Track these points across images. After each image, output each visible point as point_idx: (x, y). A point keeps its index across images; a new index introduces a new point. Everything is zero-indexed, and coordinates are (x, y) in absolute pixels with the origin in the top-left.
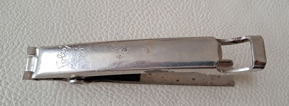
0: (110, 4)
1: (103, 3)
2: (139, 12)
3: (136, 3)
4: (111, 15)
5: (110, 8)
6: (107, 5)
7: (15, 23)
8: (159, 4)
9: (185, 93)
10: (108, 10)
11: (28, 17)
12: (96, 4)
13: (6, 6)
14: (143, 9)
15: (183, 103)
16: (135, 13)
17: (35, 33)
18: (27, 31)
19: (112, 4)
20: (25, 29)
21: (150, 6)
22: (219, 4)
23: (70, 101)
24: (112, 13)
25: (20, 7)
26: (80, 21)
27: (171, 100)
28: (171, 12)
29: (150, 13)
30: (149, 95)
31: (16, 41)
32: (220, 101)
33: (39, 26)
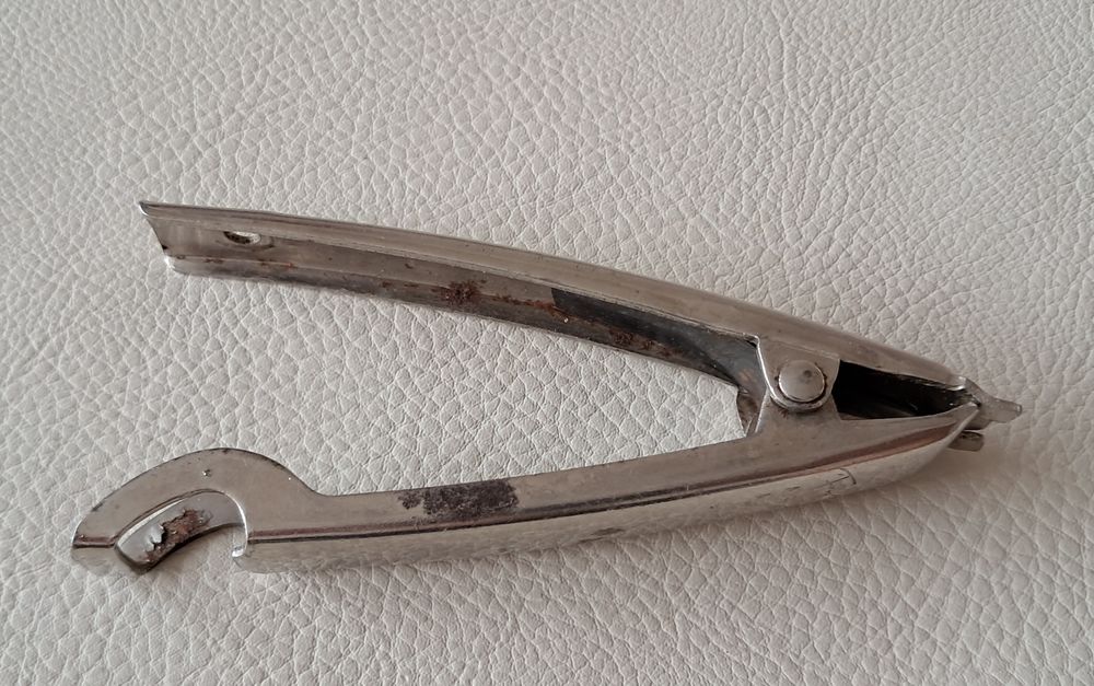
0: (414, 193)
1: (387, 187)
2: (535, 225)
3: (522, 187)
5: (411, 210)
6: (402, 196)
7: (39, 261)
8: (626, 190)
9: (711, 581)
11: (89, 242)
12: (359, 195)
13: (17, 200)
14: (550, 213)
15: (699, 624)
16: (514, 228)
17: (108, 304)
18: (78, 293)
19: (422, 193)
20: (74, 286)
21: (584, 200)
22: (908, 188)
23: (215, 578)
25: (67, 202)
27: (645, 608)
28: (677, 225)
29: (581, 228)
30: (546, 580)
31: (36, 330)
32: (881, 632)
33: (128, 275)
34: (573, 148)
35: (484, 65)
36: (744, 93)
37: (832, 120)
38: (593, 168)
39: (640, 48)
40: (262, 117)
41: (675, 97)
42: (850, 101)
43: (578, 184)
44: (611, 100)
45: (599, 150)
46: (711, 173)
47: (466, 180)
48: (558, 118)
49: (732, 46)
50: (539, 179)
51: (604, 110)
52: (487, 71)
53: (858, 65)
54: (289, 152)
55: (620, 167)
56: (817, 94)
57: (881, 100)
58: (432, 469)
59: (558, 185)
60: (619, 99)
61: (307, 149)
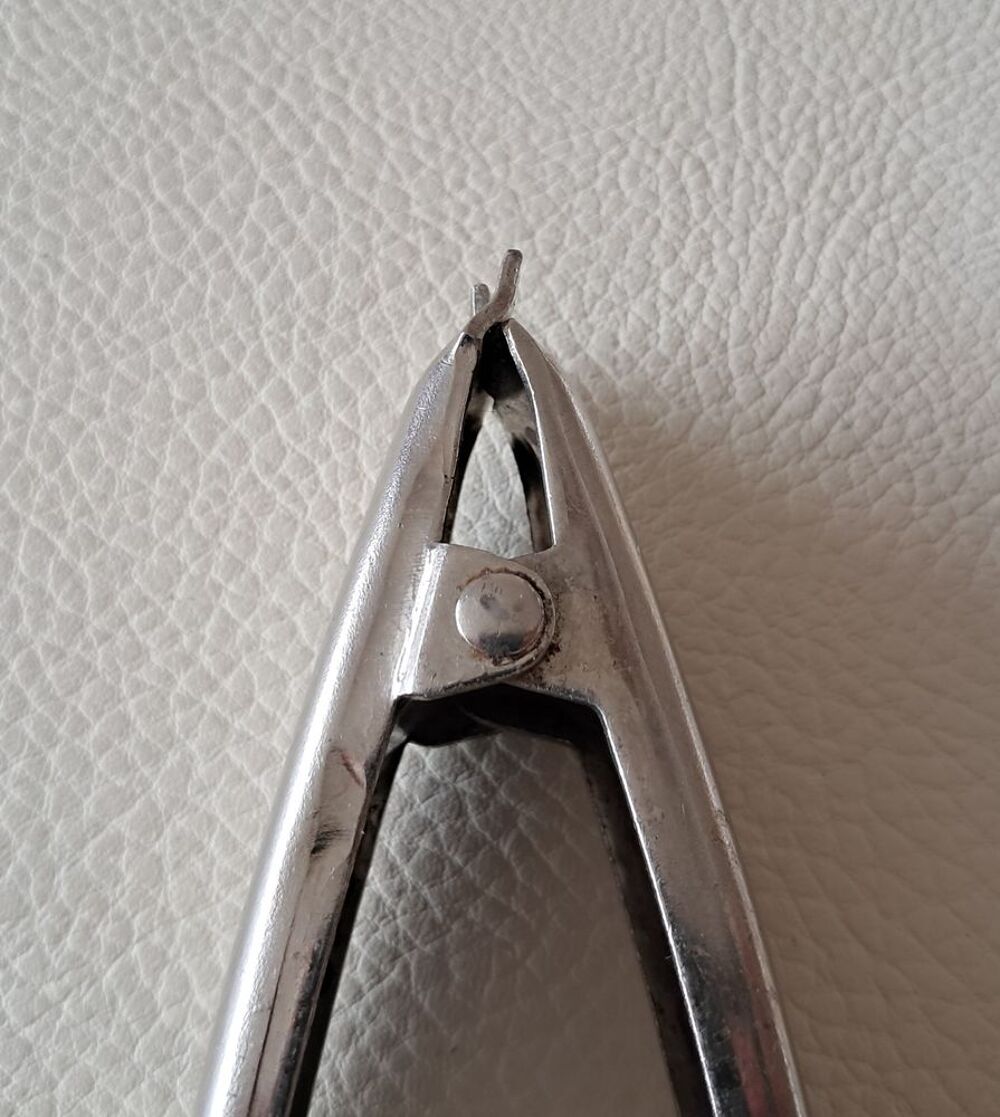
0: (72, 317)
2: (287, 373)
3: (268, 304)
4: (65, 398)
6: (49, 322)
8: (454, 309)
10: (48, 359)
14: (317, 352)
16: (250, 379)
21: (378, 326)
22: (954, 303)
24: (78, 384)
29: (371, 378)
34: (363, 236)
35: (212, 86)
36: (667, 133)
37: (820, 181)
38: (396, 269)
39: (486, 56)
41: (546, 141)
42: (852, 147)
43: (370, 297)
44: (432, 147)
45: (410, 237)
46: (605, 277)
47: (166, 293)
48: (337, 178)
49: (646, 51)
50: (299, 288)
51: (420, 164)
52: (216, 97)
53: (866, 84)
56: (794, 135)
57: (905, 144)
58: (68, 846)
59: (333, 301)
60: (447, 145)
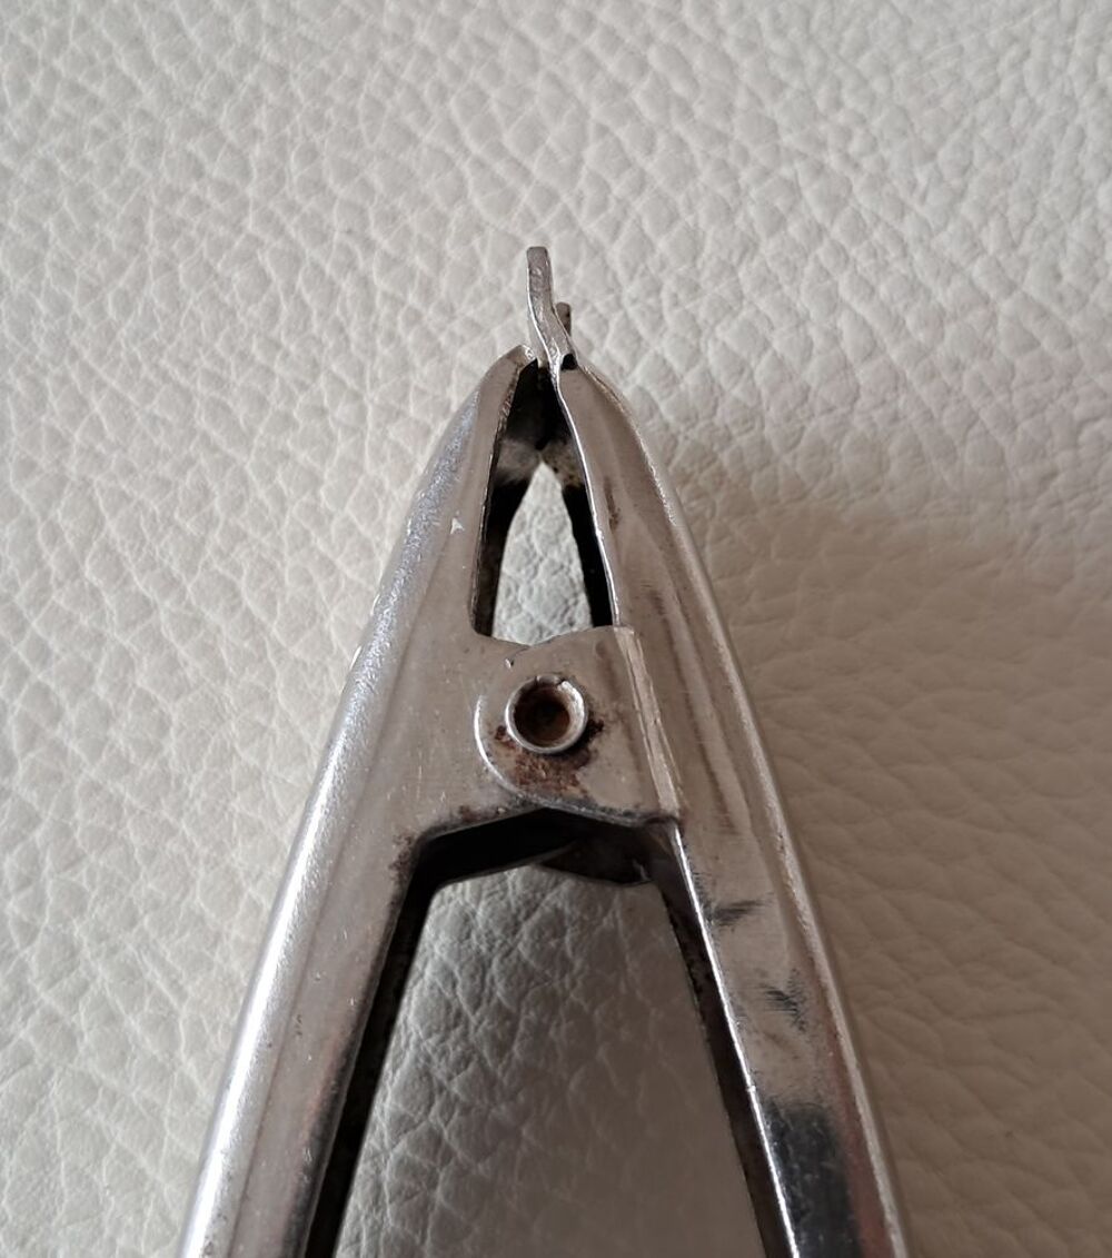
0: (396, 302)
1: (332, 293)
2: (663, 347)
3: (626, 264)
4: (404, 399)
5: (391, 337)
6: (369, 309)
8: (853, 252)
10: (374, 354)
12: (273, 312)
14: (694, 318)
19: (412, 299)
21: (765, 281)
23: (23, 1244)
24: (415, 380)
26: (131, 470)
28: (976, 316)
29: (766, 345)
34: (726, 171)
35: (516, 14)
36: (1072, 27)
38: (775, 211)
40: (48, 167)
41: (932, 43)
43: (749, 247)
44: (795, 63)
45: (785, 171)
46: (1031, 197)
48: (686, 111)
50: (662, 245)
51: (783, 85)
52: (524, 26)
54: (112, 234)
55: (835, 202)
58: (497, 933)
59: (704, 256)
60: (812, 60)
61: (150, 225)
